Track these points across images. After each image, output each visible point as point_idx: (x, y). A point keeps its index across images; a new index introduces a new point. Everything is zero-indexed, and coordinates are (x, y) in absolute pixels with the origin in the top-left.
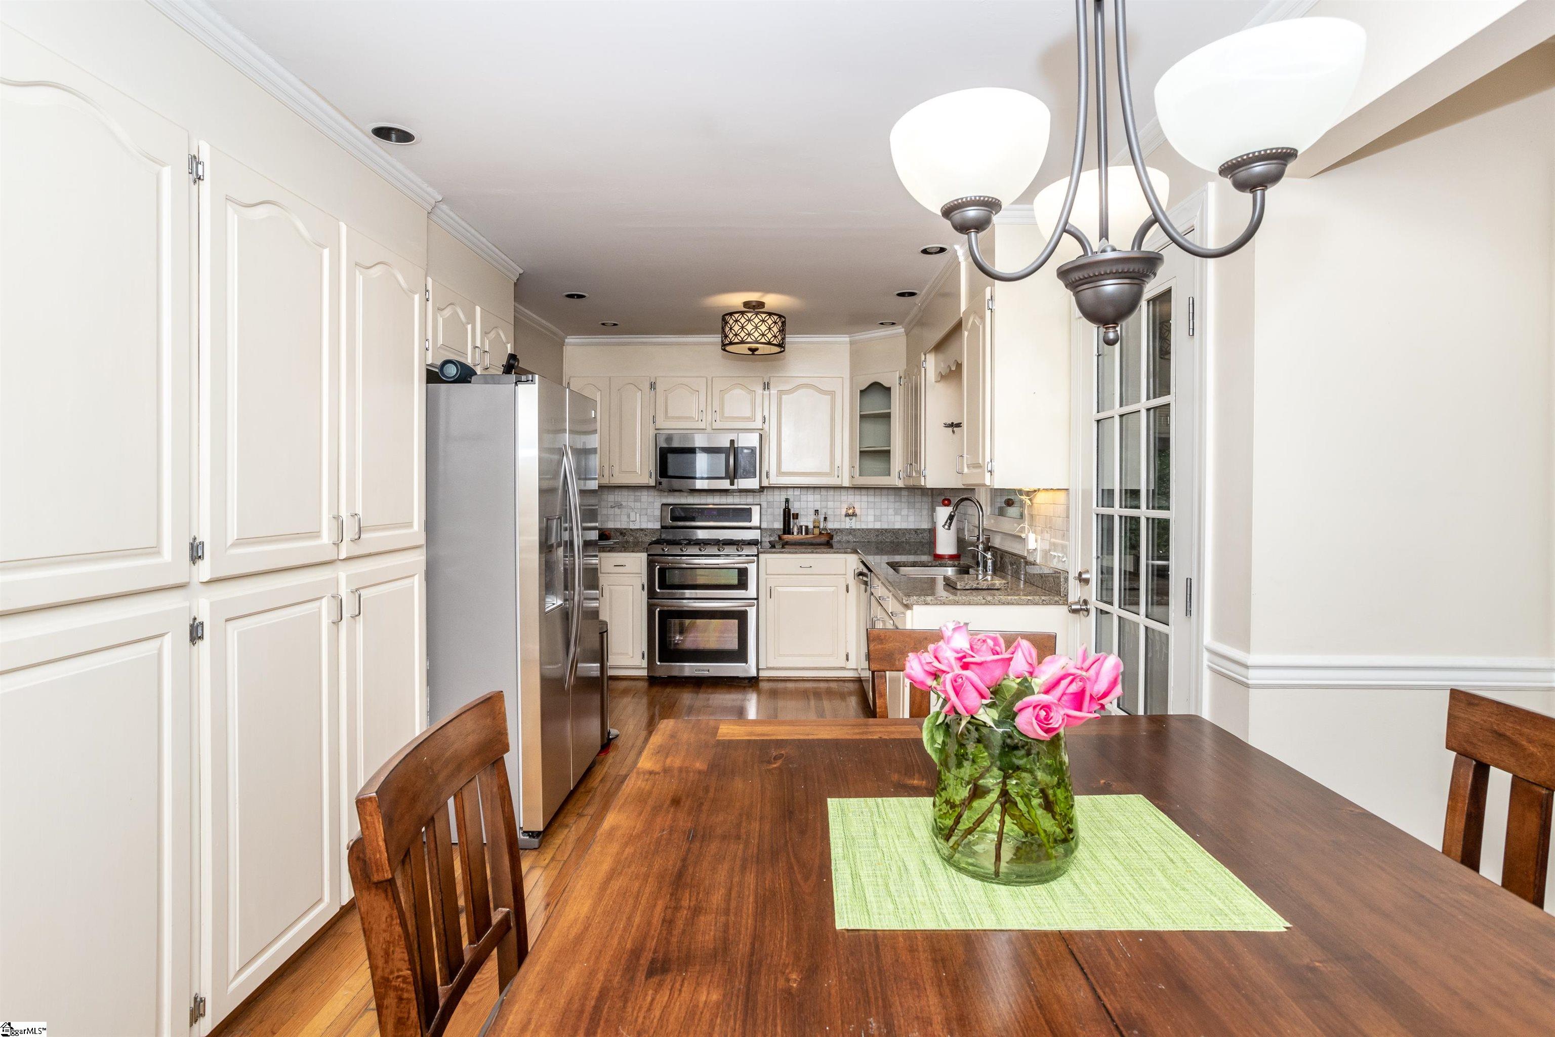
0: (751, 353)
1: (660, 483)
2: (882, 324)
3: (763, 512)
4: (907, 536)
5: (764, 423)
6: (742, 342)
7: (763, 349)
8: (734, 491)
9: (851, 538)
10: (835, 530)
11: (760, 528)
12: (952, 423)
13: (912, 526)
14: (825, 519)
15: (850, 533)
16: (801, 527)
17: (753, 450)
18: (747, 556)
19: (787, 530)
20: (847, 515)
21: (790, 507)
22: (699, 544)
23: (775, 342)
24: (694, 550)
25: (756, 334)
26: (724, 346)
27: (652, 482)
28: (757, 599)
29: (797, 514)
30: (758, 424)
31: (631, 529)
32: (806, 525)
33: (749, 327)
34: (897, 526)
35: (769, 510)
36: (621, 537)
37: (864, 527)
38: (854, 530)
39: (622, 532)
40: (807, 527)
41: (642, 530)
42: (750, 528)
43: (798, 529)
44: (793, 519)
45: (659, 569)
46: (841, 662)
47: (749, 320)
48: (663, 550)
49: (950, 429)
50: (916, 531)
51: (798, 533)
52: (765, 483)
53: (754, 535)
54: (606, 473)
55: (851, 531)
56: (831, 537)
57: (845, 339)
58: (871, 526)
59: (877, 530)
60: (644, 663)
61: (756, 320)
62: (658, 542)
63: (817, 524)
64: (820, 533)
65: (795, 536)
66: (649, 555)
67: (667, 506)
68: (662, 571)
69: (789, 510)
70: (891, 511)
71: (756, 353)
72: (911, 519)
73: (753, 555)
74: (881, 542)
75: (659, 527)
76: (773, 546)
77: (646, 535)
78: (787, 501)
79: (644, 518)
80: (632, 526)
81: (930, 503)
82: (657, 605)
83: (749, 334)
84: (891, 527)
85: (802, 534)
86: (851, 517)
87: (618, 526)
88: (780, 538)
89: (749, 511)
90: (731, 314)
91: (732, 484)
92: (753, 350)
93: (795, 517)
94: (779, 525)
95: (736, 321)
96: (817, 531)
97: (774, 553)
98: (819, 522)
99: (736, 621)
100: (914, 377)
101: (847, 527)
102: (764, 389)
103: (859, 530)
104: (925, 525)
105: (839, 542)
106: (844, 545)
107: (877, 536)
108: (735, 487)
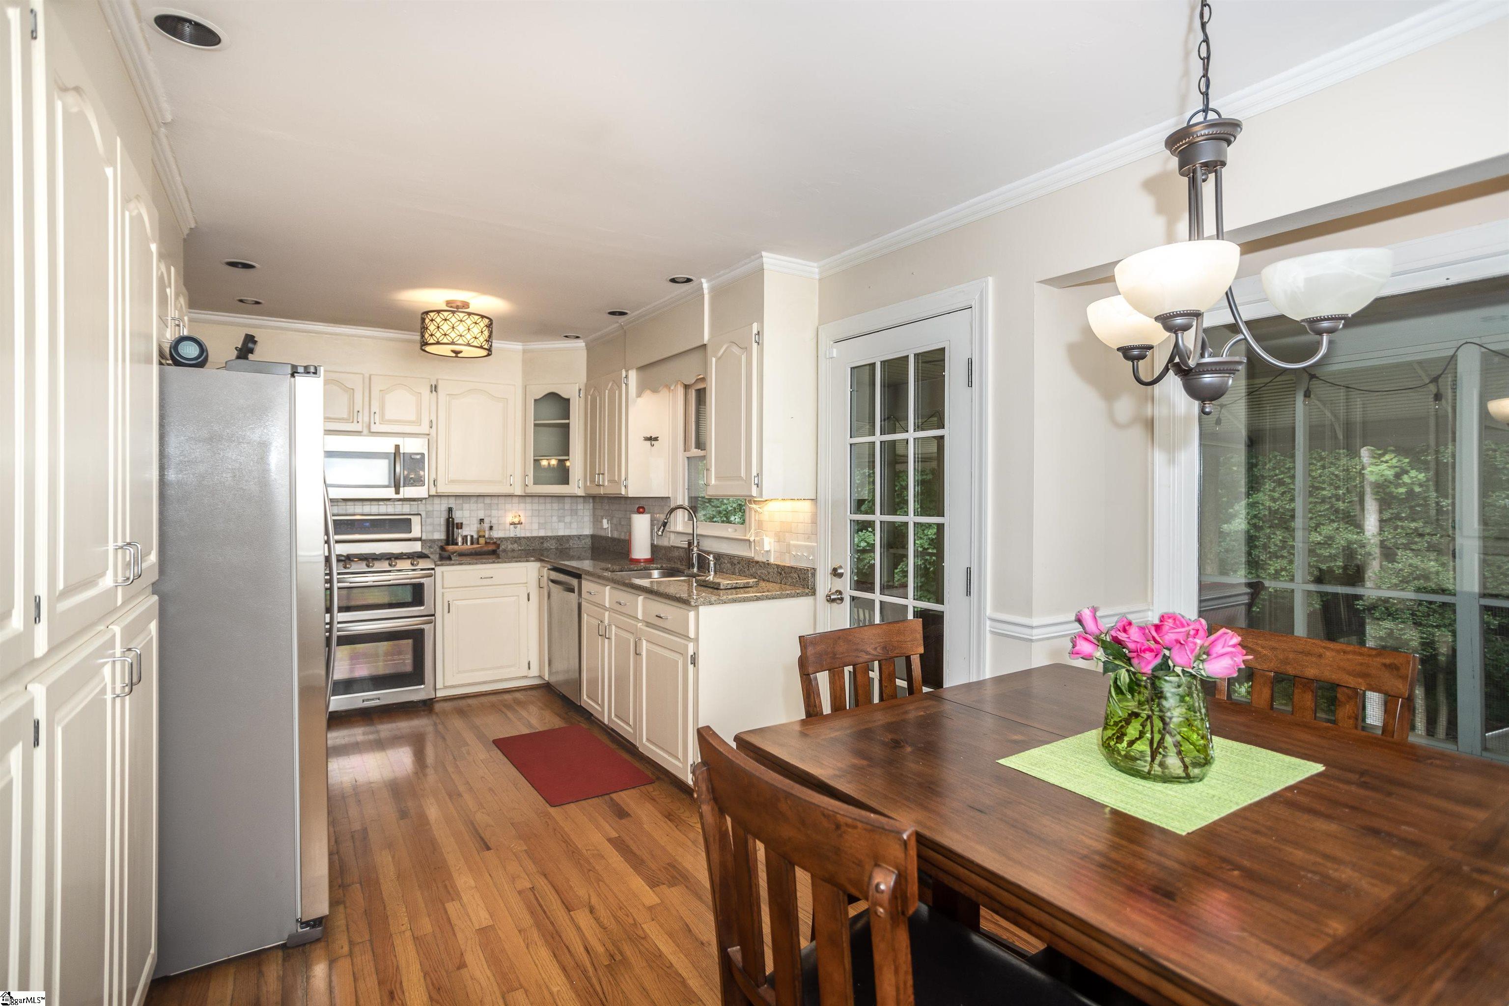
0: (454, 355)
2: (566, 337)
3: (424, 522)
4: (571, 543)
5: (431, 427)
7: (467, 351)
8: (400, 500)
9: (515, 546)
10: (500, 538)
12: (651, 438)
13: (573, 533)
14: (491, 528)
15: (515, 542)
16: (466, 536)
17: (423, 455)
18: (422, 570)
19: (450, 540)
20: (513, 524)
21: (453, 516)
22: (366, 560)
24: (361, 567)
28: (434, 615)
29: (462, 524)
30: (425, 428)
32: (470, 534)
34: (561, 533)
35: (429, 521)
37: (528, 535)
38: (519, 538)
40: (472, 537)
42: (411, 540)
43: (463, 539)
44: (457, 528)
46: (524, 672)
49: (648, 443)
50: (579, 537)
51: (463, 544)
52: (432, 492)
55: (516, 540)
56: (498, 546)
57: (518, 346)
58: (535, 534)
59: (542, 538)
63: (482, 534)
64: (486, 543)
65: (460, 546)
69: (453, 519)
70: (555, 519)
71: (459, 355)
72: (574, 525)
73: (426, 569)
74: (545, 549)
76: (440, 558)
78: (450, 510)
81: (591, 511)
84: (555, 534)
85: (467, 544)
86: (516, 526)
88: (445, 549)
89: (409, 521)
90: (429, 313)
91: (397, 492)
92: (457, 353)
93: (460, 526)
94: (440, 535)
96: (482, 541)
97: (452, 565)
98: (485, 531)
100: (607, 391)
101: (512, 535)
102: (432, 392)
103: (524, 538)
104: (587, 531)
105: (504, 551)
106: (509, 554)
107: (542, 543)
108: (400, 496)
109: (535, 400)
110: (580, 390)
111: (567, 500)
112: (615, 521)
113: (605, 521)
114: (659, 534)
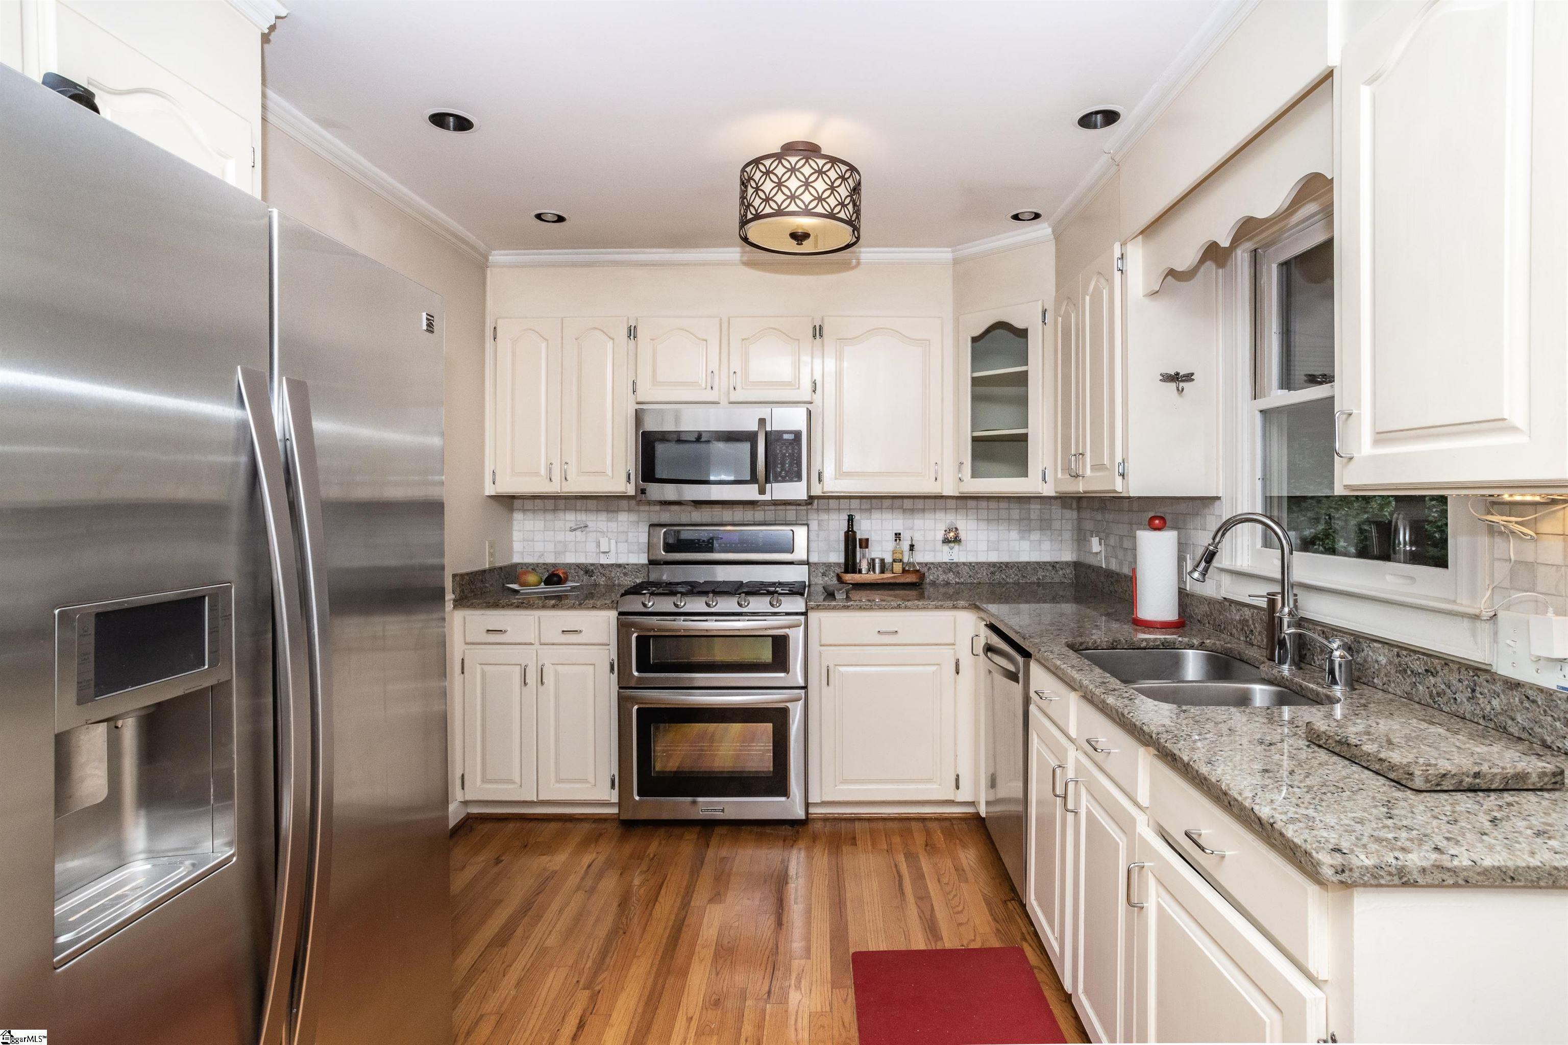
1: (643, 491)
3: (812, 537)
4: (1041, 573)
5: (814, 391)
6: (780, 213)
7: (817, 233)
8: (765, 503)
9: (951, 576)
10: (926, 564)
11: (807, 563)
12: (1178, 374)
13: (1046, 557)
14: (912, 547)
15: (950, 570)
16: (873, 560)
17: (797, 435)
18: (788, 614)
19: (850, 565)
20: (946, 541)
21: (855, 529)
22: (705, 593)
23: (842, 215)
24: (697, 604)
25: (807, 198)
26: (744, 222)
27: (631, 490)
28: (805, 688)
29: (867, 540)
30: (805, 393)
31: (602, 565)
32: (880, 556)
33: (793, 184)
34: (1024, 558)
35: (823, 534)
36: (586, 578)
37: (972, 559)
38: (957, 565)
39: (587, 570)
40: (882, 561)
41: (619, 566)
42: (791, 563)
43: (869, 564)
44: (861, 547)
45: (637, 637)
46: (948, 793)
47: (793, 170)
48: (645, 605)
49: (1173, 385)
50: (1054, 565)
51: (868, 571)
52: (817, 491)
53: (797, 574)
54: (556, 476)
55: (951, 567)
56: (923, 576)
57: (945, 254)
58: (982, 558)
59: (993, 565)
60: (614, 797)
61: (807, 170)
62: (635, 590)
63: (898, 556)
64: (904, 571)
65: (866, 576)
66: (620, 614)
67: (658, 528)
68: (642, 642)
69: (854, 533)
70: (1014, 535)
72: (1048, 546)
73: (797, 614)
74: (999, 583)
75: (646, 562)
76: (830, 595)
77: (625, 574)
78: (851, 519)
79: (623, 547)
80: (604, 560)
81: (1076, 522)
82: (634, 700)
83: (793, 197)
84: (1013, 559)
85: (874, 571)
86: (952, 545)
87: (582, 559)
88: (839, 578)
90: (757, 162)
91: (762, 491)
92: (799, 237)
93: (864, 545)
94: (837, 557)
95: (768, 173)
96: (898, 567)
97: (834, 608)
98: (902, 553)
99: (770, 726)
100: (1088, 298)
101: (946, 559)
102: (815, 336)
103: (964, 564)
104: (1067, 555)
105: (933, 584)
106: (942, 590)
107: (993, 573)
108: (767, 497)
109: (975, 340)
110: (1044, 312)
111: (1035, 507)
112: (1112, 542)
113: (1095, 541)
114: (1196, 575)
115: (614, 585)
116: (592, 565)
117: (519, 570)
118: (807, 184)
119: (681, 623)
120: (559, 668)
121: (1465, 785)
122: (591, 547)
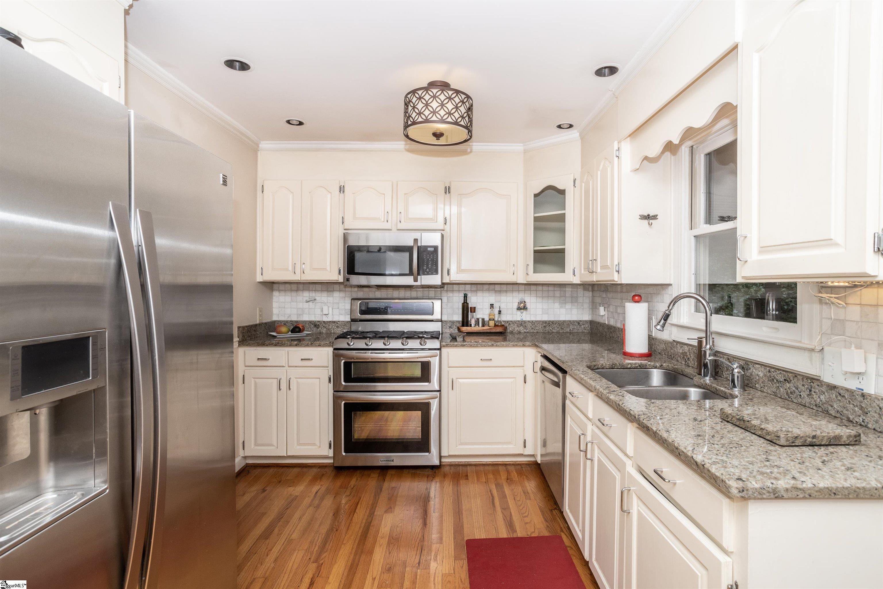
1: (348, 280)
3: (444, 306)
4: (571, 327)
5: (445, 224)
6: (427, 121)
7: (448, 133)
8: (417, 287)
9: (521, 328)
10: (508, 322)
11: (441, 321)
12: (649, 215)
13: (575, 318)
14: (500, 312)
15: (521, 325)
16: (478, 319)
17: (436, 248)
18: (430, 349)
19: (465, 322)
20: (519, 309)
21: (468, 302)
22: (383, 337)
23: (462, 123)
24: (378, 344)
25: (442, 113)
26: (406, 126)
27: (341, 279)
28: (439, 391)
29: (475, 308)
30: (440, 225)
31: (324, 322)
32: (482, 317)
33: (435, 105)
34: (562, 318)
35: (450, 304)
36: (315, 329)
37: (533, 319)
38: (525, 322)
39: (316, 325)
40: (483, 319)
41: (334, 322)
42: (432, 321)
43: (476, 321)
44: (471, 312)
45: (344, 363)
46: (520, 449)
47: (434, 97)
48: (349, 344)
49: (646, 222)
50: (579, 322)
51: (475, 325)
52: (446, 280)
53: (436, 327)
54: (298, 271)
55: (522, 323)
56: (506, 328)
57: (519, 147)
58: (539, 318)
59: (545, 322)
60: (331, 453)
61: (442, 97)
62: (343, 336)
63: (492, 317)
64: (495, 325)
65: (474, 328)
66: (335, 349)
67: (356, 301)
68: (348, 365)
69: (468, 304)
70: (557, 305)
72: (576, 312)
73: (435, 349)
74: (548, 332)
75: (350, 320)
76: (454, 339)
77: (338, 327)
78: (466, 296)
79: (336, 312)
80: (325, 319)
81: (591, 298)
82: (342, 398)
83: (434, 112)
84: (557, 319)
85: (479, 325)
86: (522, 311)
87: (313, 319)
88: (459, 329)
90: (414, 92)
91: (416, 280)
92: (438, 135)
93: (473, 310)
94: (458, 317)
95: (420, 98)
96: (492, 323)
97: (456, 346)
98: (494, 315)
99: (420, 413)
100: (599, 172)
101: (519, 319)
102: (446, 193)
103: (529, 321)
104: (586, 317)
105: (512, 333)
106: (516, 336)
107: (545, 327)
108: (418, 283)
109: (536, 196)
110: (575, 181)
111: (568, 289)
112: (612, 309)
113: (602, 309)
114: (659, 327)
115: (331, 333)
116: (318, 321)
117: (276, 325)
118: (442, 105)
119: (369, 355)
120: (299, 380)
121: (808, 442)
122: (318, 312)
